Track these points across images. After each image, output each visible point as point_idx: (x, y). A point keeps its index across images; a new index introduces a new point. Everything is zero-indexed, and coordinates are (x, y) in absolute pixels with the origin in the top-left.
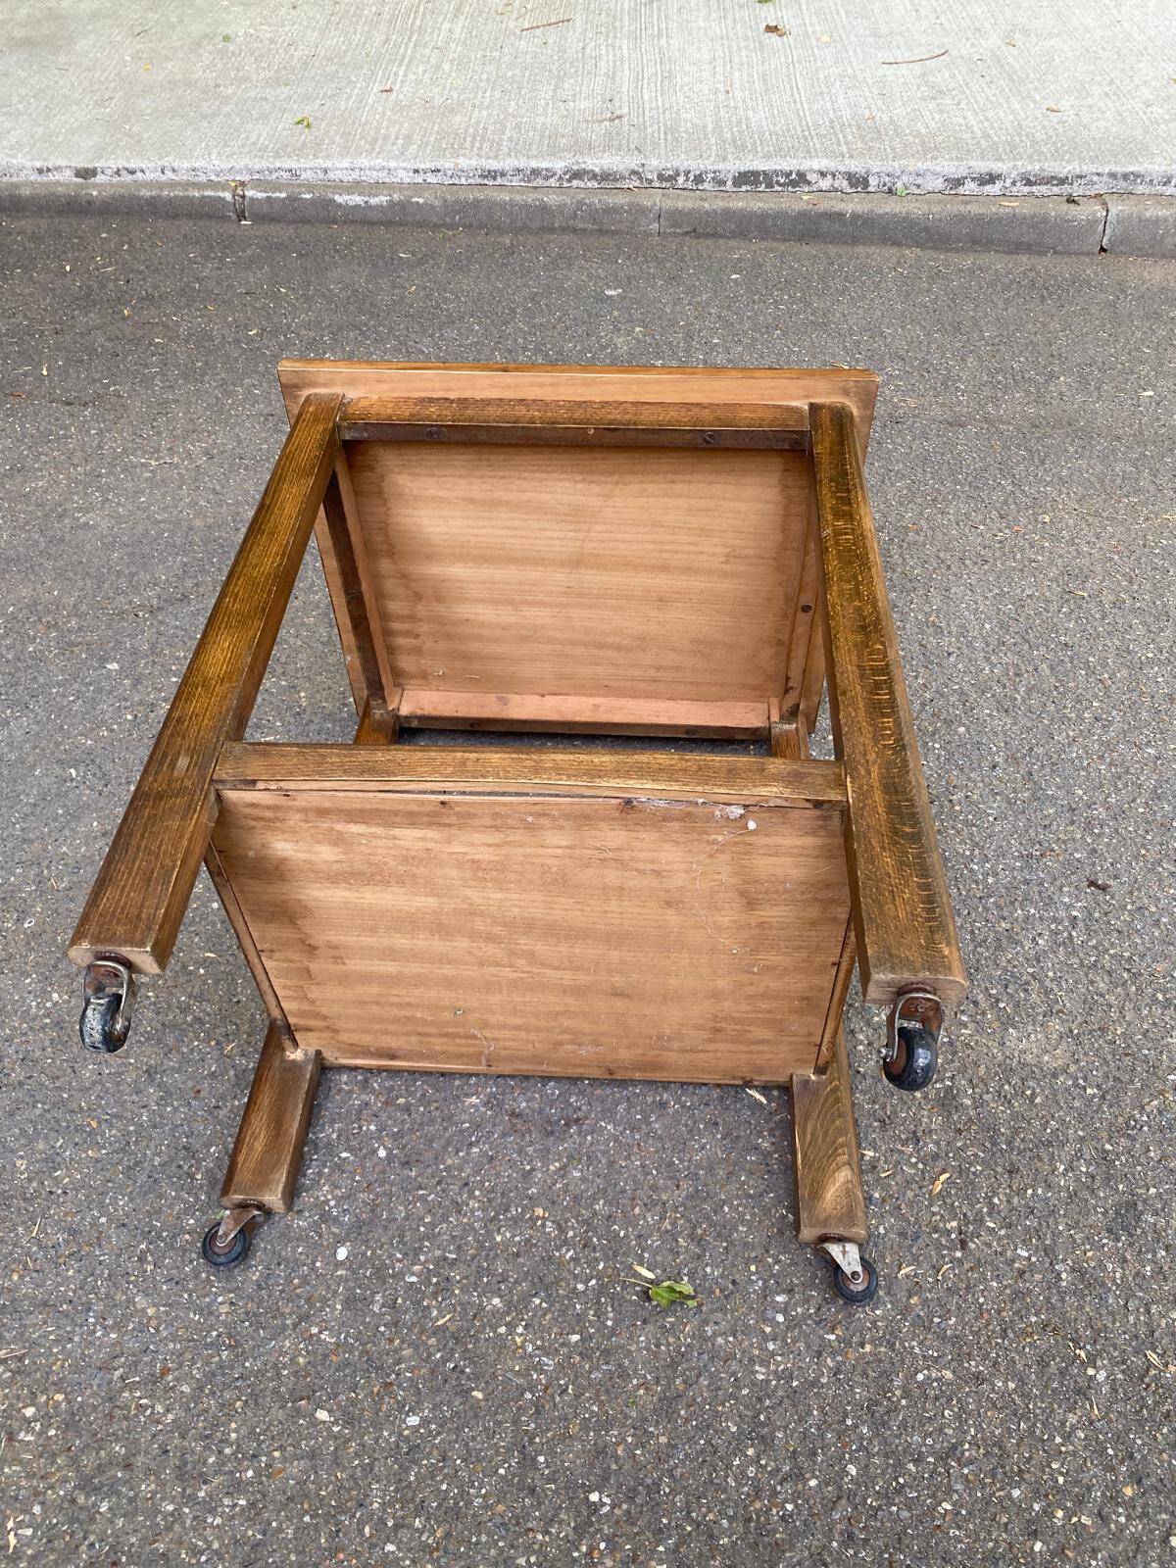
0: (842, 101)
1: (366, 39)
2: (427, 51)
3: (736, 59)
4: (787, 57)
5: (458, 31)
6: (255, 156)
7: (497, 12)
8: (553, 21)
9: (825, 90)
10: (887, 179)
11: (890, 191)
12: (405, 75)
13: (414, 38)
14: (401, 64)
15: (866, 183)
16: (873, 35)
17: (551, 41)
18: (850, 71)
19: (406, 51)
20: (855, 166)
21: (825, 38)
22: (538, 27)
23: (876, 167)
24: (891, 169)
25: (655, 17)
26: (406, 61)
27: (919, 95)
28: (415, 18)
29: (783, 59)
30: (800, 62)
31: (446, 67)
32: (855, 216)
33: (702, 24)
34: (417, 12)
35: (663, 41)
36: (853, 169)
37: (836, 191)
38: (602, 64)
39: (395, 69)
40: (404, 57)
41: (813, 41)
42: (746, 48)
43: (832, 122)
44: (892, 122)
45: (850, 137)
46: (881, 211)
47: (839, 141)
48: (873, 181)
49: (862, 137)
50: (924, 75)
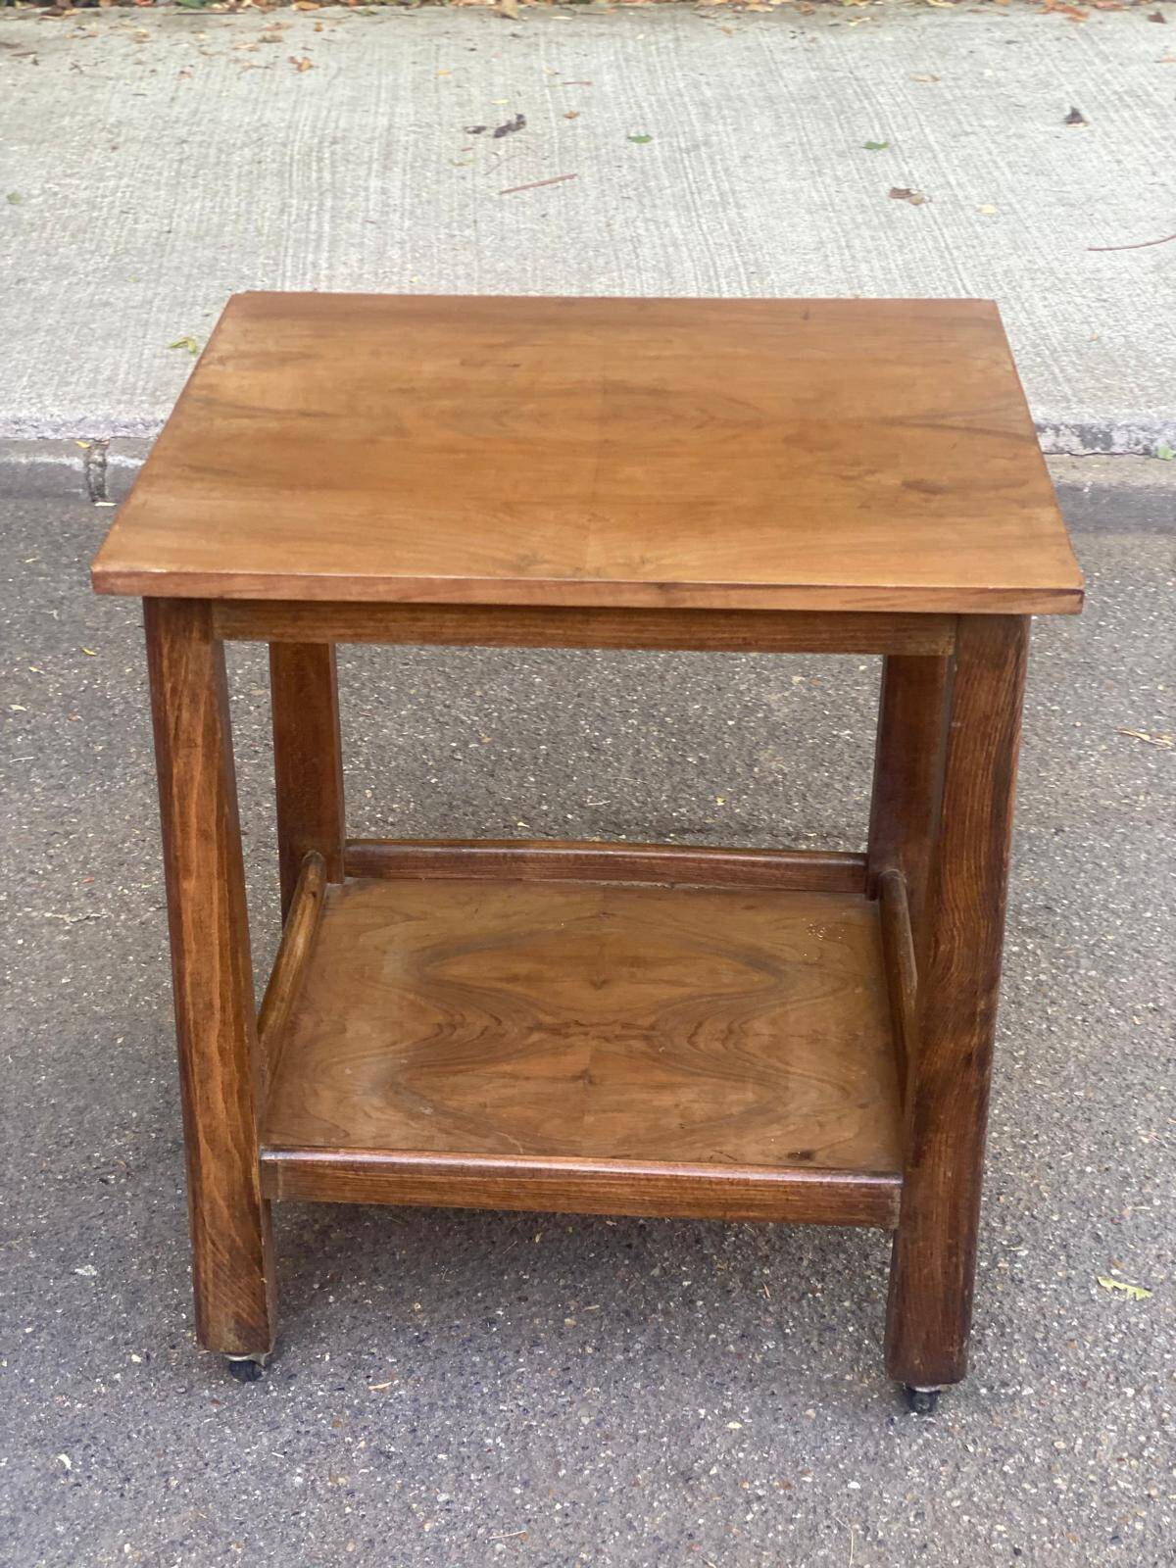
0: (1041, 311)
1: (249, 204)
2: (355, 227)
3: (857, 243)
4: (935, 239)
5: (396, 192)
6: (119, 402)
7: (451, 161)
8: (547, 177)
9: (1011, 294)
10: (1141, 435)
11: (1147, 452)
12: (330, 267)
13: (329, 203)
14: (318, 247)
15: (1107, 441)
16: (1062, 202)
17: (552, 211)
18: (1041, 263)
19: (320, 225)
20: (1090, 415)
21: (989, 209)
22: (525, 188)
23: (1121, 414)
24: (1146, 420)
25: (709, 173)
26: (325, 244)
27: (1161, 302)
28: (320, 170)
29: (930, 243)
30: (958, 248)
31: (394, 253)
32: (1098, 491)
33: (788, 185)
34: (320, 160)
35: (732, 212)
36: (1087, 421)
37: (1061, 452)
38: (645, 251)
39: (310, 258)
40: (320, 237)
41: (970, 212)
42: (868, 224)
43: (1035, 346)
44: (1129, 345)
45: (1070, 370)
46: (1138, 483)
47: (1055, 378)
48: (1119, 439)
49: (1090, 370)
50: (1158, 268)
